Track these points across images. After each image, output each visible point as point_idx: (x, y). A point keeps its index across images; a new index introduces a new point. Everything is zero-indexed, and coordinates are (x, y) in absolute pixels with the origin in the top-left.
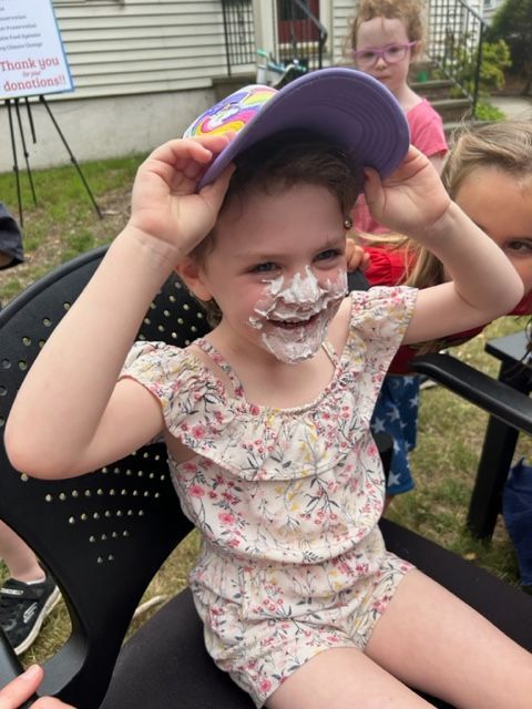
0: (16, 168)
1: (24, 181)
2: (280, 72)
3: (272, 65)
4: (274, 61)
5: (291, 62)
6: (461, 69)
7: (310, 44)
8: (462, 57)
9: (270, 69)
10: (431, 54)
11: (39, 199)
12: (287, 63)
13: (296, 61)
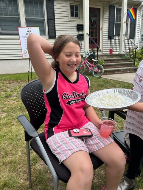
0: (29, 72)
1: (30, 74)
2: (89, 55)
3: (87, 53)
4: (88, 52)
5: (91, 53)
6: (133, 55)
7: (95, 49)
8: (133, 53)
9: (86, 54)
10: (125, 52)
11: (33, 78)
12: (90, 53)
13: (92, 53)
